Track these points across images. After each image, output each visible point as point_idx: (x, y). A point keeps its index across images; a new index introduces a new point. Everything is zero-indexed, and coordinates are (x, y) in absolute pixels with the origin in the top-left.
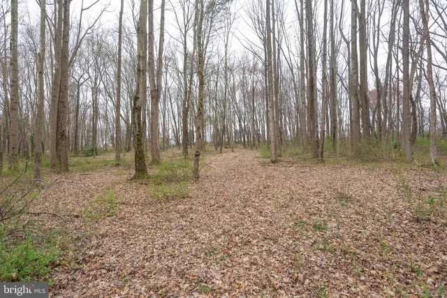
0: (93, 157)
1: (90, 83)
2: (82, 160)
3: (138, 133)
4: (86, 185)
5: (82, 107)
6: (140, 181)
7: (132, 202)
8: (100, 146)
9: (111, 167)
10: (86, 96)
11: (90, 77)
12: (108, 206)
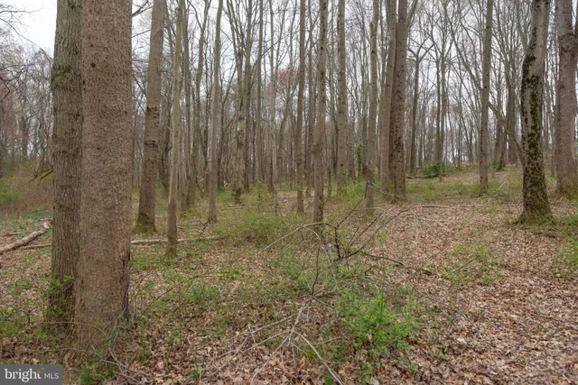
0: (438, 179)
1: (434, 54)
2: (424, 183)
3: (530, 131)
4: (435, 224)
5: (421, 96)
6: (535, 228)
7: (523, 267)
8: (448, 162)
9: (472, 197)
10: (428, 77)
11: (434, 44)
12: (478, 265)
